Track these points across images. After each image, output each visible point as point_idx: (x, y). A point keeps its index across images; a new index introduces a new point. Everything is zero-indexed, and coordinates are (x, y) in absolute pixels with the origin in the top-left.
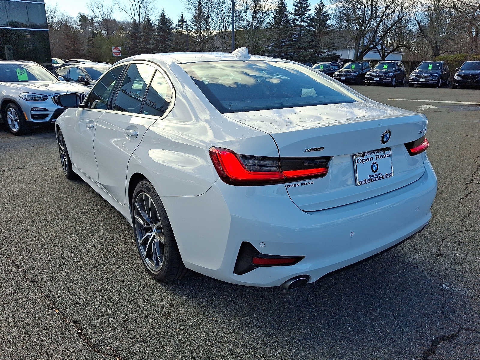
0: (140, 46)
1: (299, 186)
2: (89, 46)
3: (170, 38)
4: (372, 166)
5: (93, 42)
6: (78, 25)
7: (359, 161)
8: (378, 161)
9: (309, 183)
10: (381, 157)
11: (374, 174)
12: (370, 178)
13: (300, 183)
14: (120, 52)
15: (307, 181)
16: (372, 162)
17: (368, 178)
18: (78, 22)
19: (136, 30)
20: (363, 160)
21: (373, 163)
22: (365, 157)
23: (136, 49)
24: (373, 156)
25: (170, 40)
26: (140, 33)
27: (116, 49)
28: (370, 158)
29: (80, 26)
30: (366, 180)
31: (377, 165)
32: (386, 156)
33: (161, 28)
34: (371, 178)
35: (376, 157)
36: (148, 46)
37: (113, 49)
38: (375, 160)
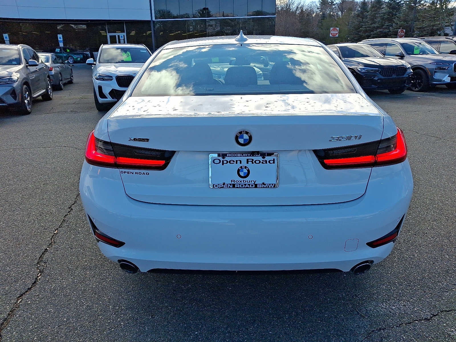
0: (365, 25)
1: (133, 174)
2: (318, 28)
3: (398, 15)
4: (239, 170)
5: (322, 24)
6: (318, 9)
7: (217, 161)
8: (250, 165)
9: (144, 173)
10: (258, 162)
11: (241, 179)
12: (233, 183)
13: (135, 171)
14: (337, 32)
15: (142, 171)
16: (239, 165)
18: (319, 6)
19: (364, 9)
20: (223, 161)
21: (241, 167)
22: (227, 159)
23: (361, 28)
24: (244, 159)
25: (398, 17)
26: (368, 12)
27: (334, 30)
28: (237, 161)
29: (320, 9)
30: (224, 184)
31: (248, 170)
32: (266, 162)
33: (391, 5)
34: (235, 183)
35: (248, 161)
36: (373, 25)
37: (331, 30)
38: (244, 164)
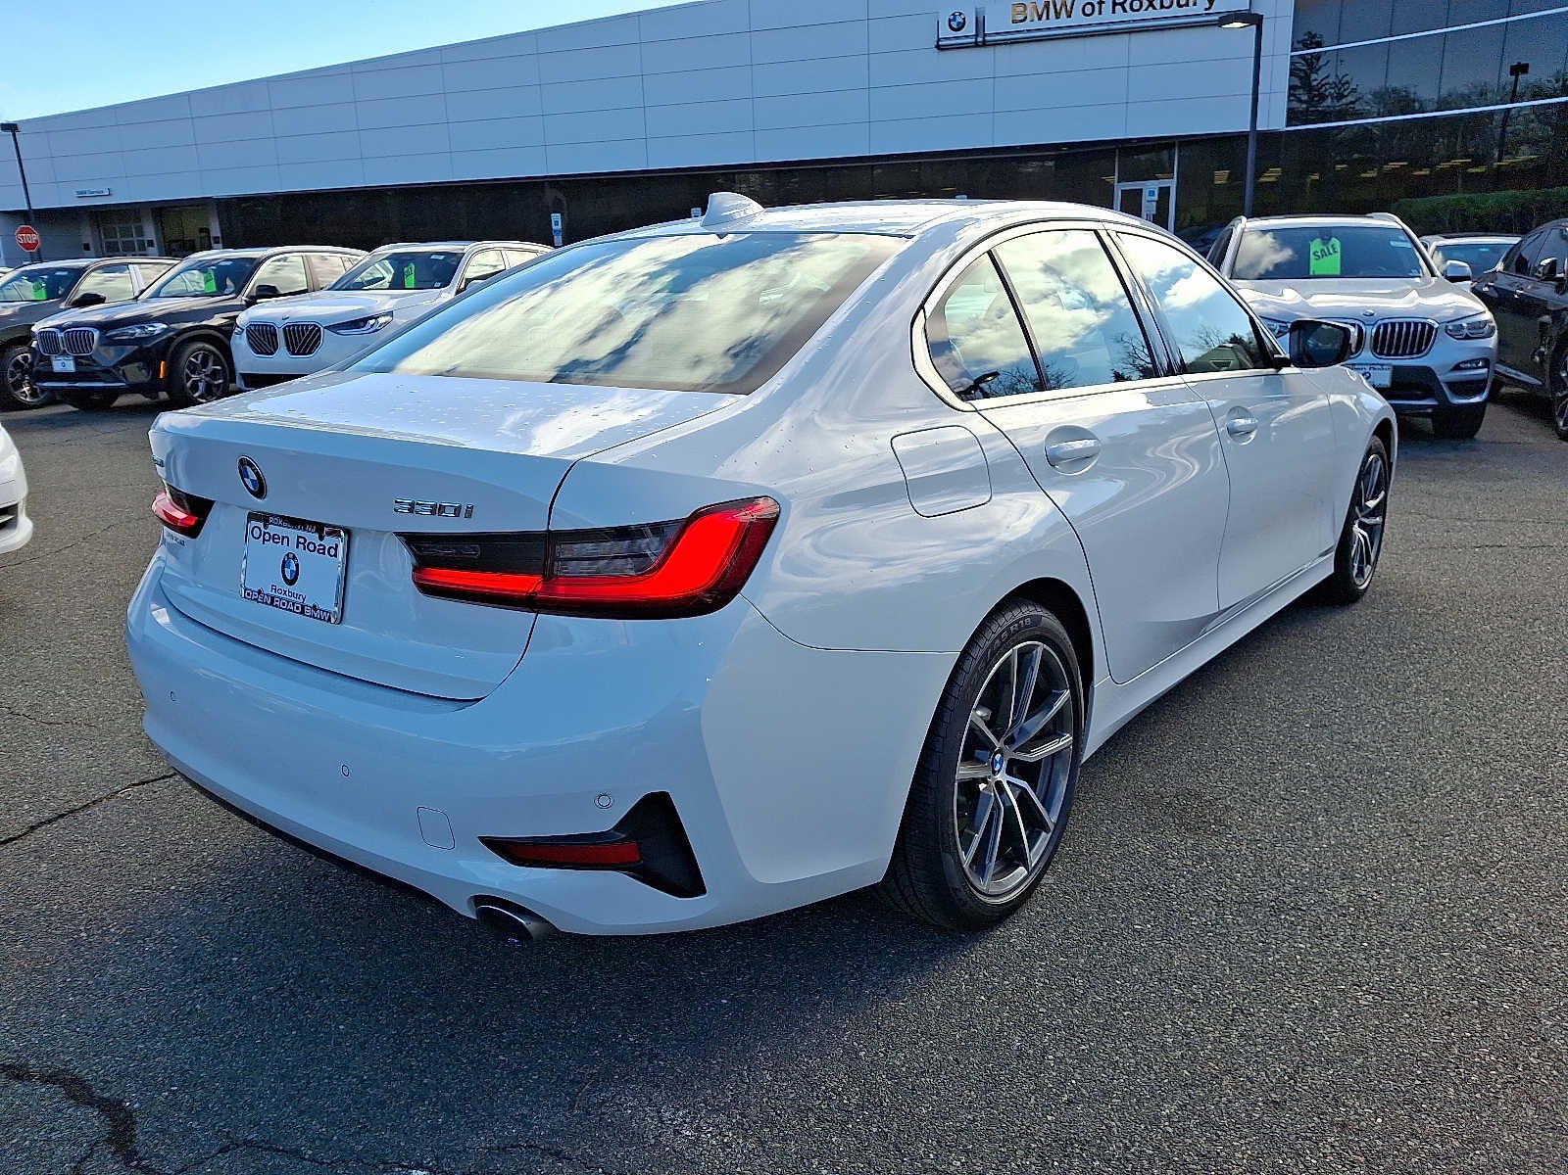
4: (284, 562)
7: (256, 533)
8: (301, 555)
10: (311, 547)
11: (286, 587)
16: (286, 550)
17: (268, 591)
20: (265, 533)
21: (288, 555)
22: (271, 529)
24: (292, 534)
28: (283, 537)
30: (259, 592)
31: (297, 565)
32: (324, 549)
34: (274, 593)
35: (298, 543)
38: (292, 548)
